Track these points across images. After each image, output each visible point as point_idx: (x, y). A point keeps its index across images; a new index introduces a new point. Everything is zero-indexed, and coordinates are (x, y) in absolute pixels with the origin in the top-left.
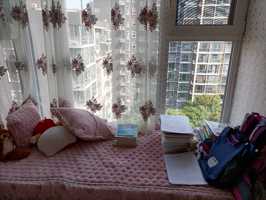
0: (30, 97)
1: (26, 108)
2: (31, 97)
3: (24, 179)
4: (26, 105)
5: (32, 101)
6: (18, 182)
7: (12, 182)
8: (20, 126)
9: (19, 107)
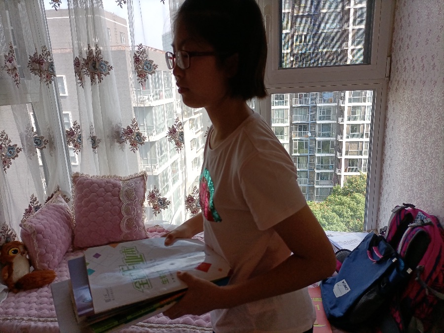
0: (58, 190)
1: (51, 207)
2: (60, 189)
3: (41, 319)
4: (51, 202)
5: (62, 195)
6: (33, 324)
7: (24, 323)
8: (41, 236)
9: (40, 205)
